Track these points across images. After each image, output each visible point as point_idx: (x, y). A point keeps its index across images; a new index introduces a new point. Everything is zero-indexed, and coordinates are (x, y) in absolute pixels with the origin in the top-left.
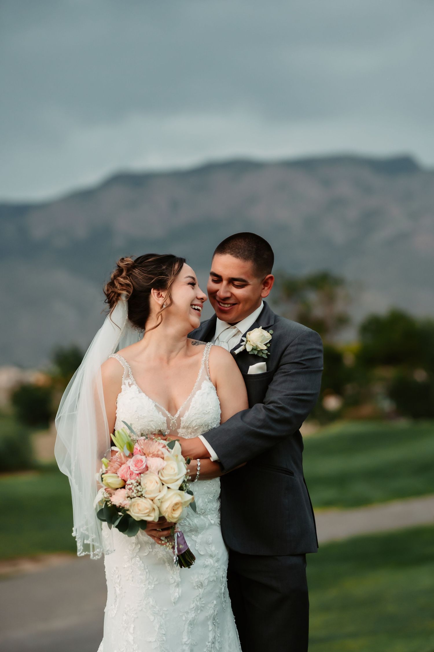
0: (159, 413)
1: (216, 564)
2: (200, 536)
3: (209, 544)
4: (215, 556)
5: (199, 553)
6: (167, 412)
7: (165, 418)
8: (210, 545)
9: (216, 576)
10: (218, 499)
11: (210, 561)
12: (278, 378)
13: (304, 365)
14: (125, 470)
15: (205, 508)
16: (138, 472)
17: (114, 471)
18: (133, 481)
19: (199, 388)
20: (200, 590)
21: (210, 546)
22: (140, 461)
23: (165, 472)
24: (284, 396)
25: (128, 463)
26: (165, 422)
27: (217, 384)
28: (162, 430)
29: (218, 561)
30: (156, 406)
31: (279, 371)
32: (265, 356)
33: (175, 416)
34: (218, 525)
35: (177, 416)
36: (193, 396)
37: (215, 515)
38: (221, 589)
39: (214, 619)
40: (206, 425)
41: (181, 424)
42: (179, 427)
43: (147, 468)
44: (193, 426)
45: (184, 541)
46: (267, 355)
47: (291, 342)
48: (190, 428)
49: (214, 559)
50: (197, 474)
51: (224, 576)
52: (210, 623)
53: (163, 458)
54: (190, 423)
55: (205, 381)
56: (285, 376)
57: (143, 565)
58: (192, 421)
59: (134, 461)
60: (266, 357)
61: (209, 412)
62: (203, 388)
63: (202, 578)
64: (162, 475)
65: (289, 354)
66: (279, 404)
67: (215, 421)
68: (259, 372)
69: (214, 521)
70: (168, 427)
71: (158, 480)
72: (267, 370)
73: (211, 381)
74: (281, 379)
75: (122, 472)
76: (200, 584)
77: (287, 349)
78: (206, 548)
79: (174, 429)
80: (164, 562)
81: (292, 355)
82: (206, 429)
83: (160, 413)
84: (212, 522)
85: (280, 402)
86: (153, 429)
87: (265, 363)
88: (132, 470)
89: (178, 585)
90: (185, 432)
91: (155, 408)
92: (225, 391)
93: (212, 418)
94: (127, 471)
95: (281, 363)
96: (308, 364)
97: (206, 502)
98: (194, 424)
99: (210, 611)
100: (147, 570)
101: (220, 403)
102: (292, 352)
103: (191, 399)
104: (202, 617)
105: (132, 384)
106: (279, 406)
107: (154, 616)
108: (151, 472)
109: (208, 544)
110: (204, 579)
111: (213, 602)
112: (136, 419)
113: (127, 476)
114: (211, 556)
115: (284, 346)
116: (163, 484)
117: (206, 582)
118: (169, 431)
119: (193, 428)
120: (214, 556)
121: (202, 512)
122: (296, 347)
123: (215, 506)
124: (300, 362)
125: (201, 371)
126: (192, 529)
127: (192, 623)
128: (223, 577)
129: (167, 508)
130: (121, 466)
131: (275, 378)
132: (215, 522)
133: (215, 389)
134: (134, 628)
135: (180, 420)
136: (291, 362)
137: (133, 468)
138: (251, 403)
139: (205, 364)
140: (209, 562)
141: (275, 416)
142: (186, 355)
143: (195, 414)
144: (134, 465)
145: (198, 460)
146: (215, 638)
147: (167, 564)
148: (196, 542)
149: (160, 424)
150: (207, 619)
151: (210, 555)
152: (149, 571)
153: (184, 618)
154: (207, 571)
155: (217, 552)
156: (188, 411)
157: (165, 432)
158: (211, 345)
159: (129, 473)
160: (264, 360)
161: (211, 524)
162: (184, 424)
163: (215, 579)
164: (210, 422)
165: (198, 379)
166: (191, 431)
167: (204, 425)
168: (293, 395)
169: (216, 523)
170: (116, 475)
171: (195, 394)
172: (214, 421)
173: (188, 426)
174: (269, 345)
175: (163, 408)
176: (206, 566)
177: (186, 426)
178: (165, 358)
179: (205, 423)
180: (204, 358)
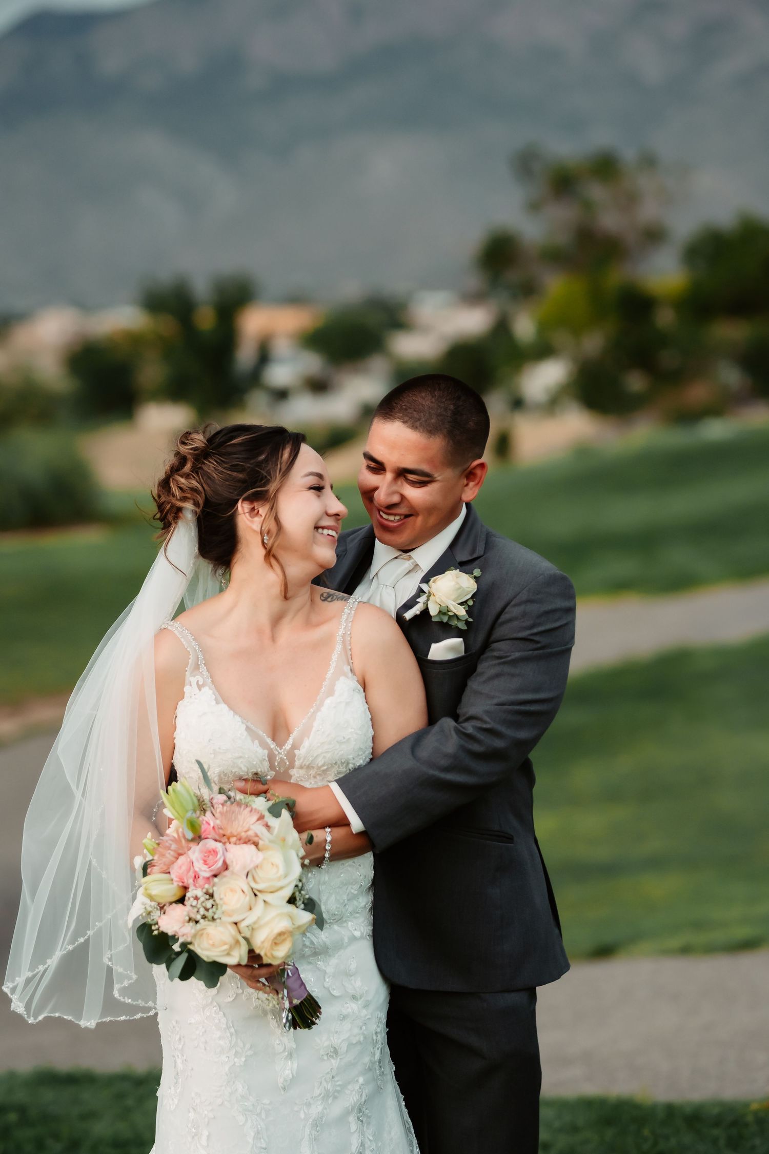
0: (253, 743)
1: (364, 1012)
2: (334, 961)
3: (351, 976)
4: (361, 998)
5: (331, 993)
6: (269, 741)
7: (266, 752)
8: (353, 978)
9: (363, 1034)
10: (369, 888)
11: (352, 1007)
12: (487, 668)
13: (538, 642)
14: (184, 868)
15: (342, 912)
16: (208, 875)
17: (165, 868)
18: (199, 893)
19: (331, 692)
20: (333, 1061)
21: (352, 980)
22: (212, 852)
23: (260, 874)
24: (496, 707)
25: (190, 853)
26: (264, 759)
27: (366, 681)
28: (259, 773)
29: (366, 1006)
30: (248, 729)
31: (488, 654)
32: (462, 626)
33: (284, 748)
34: (368, 937)
35: (288, 746)
36: (318, 709)
37: (361, 919)
38: (374, 1054)
39: (360, 1110)
40: (343, 763)
41: (295, 761)
42: (292, 766)
43: (226, 867)
44: (319, 765)
45: (299, 982)
46: (467, 622)
47: (515, 597)
48: (313, 767)
49: (359, 1003)
50: (325, 857)
51: (379, 1030)
52: (352, 1119)
53: (256, 845)
54: (312, 760)
55: (342, 679)
56: (499, 664)
57: (224, 1020)
58: (316, 756)
59: (201, 852)
60: (465, 627)
61: (349, 739)
62: (337, 693)
63: (336, 1041)
64: (254, 878)
65: (510, 620)
66: (486, 722)
67: (360, 753)
68: (450, 656)
69: (361, 932)
70: (272, 767)
71: (246, 889)
72: (466, 651)
73: (354, 674)
74: (493, 671)
75: (181, 872)
76: (333, 1050)
77: (507, 610)
78: (344, 983)
79: (282, 770)
80: (265, 1013)
81: (515, 624)
82: (345, 770)
83: (256, 742)
84: (357, 934)
85: (486, 718)
86: (243, 771)
87: (461, 639)
88: (197, 869)
89: (290, 1056)
90: (304, 774)
91: (245, 733)
92: (381, 695)
93: (354, 749)
94: (189, 870)
95: (494, 637)
96: (544, 640)
97: (344, 901)
98: (320, 762)
99: (351, 1097)
100: (232, 1030)
101: (370, 717)
102: (516, 619)
103: (315, 713)
104: (337, 1109)
105: (204, 685)
106: (484, 726)
107: (245, 1114)
108: (233, 873)
109: (348, 974)
110: (340, 1041)
111: (357, 1081)
112: (211, 754)
113: (187, 880)
114: (354, 998)
115: (499, 605)
116: (256, 895)
117: (344, 1047)
118: (274, 773)
119: (319, 768)
120: (359, 997)
121: (335, 919)
122: (522, 608)
123: (363, 904)
124: (529, 637)
125: (335, 657)
126: (317, 950)
127: (318, 1124)
128: (376, 1033)
129: (263, 942)
130: (177, 858)
131: (480, 668)
132: (362, 934)
133: (362, 690)
134: (209, 1137)
135: (295, 755)
136: (512, 637)
137: (199, 866)
138: (432, 718)
139: (344, 642)
140: (350, 1010)
141: (476, 748)
142: (309, 624)
143: (322, 743)
144: (202, 862)
145: (328, 830)
146: (362, 1144)
147: (270, 1016)
148: (325, 972)
149: (255, 763)
150: (348, 1112)
151: (353, 995)
152: (236, 1031)
153: (302, 1116)
154: (347, 1025)
155: (366, 988)
156: (309, 738)
157: (266, 775)
158: (357, 603)
159: (191, 874)
160: (459, 633)
161: (353, 939)
162: (301, 761)
163: (362, 1039)
164: (351, 757)
165: (329, 675)
166: (314, 772)
167: (339, 762)
168: (513, 703)
169: (365, 934)
170: (167, 875)
171: (322, 704)
172: (358, 755)
173: (309, 764)
174: (471, 603)
175: (261, 733)
176: (344, 1017)
177: (305, 765)
178: (268, 631)
179: (342, 759)
180: (341, 632)
